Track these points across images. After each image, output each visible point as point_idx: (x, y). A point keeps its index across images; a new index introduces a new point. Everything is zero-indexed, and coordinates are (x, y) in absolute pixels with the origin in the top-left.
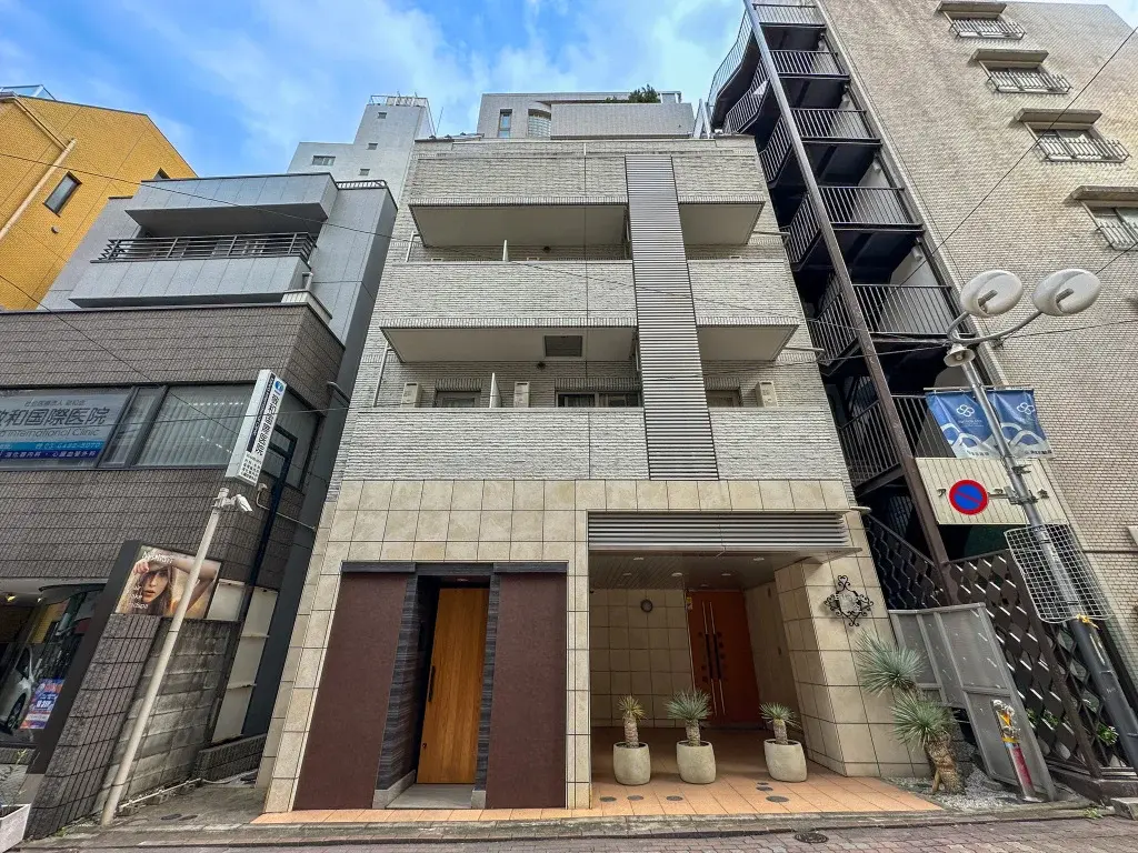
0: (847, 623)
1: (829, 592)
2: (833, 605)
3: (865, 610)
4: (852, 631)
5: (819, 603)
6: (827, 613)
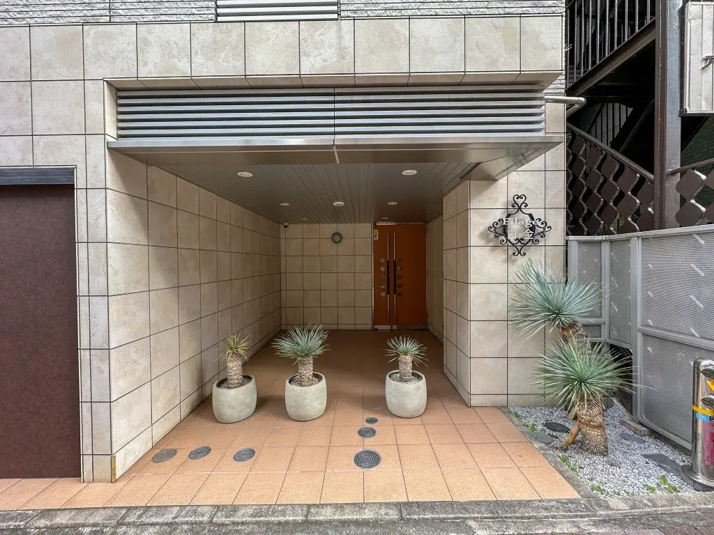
0: (511, 252)
1: (499, 214)
2: (500, 231)
3: (538, 237)
4: (514, 261)
5: (482, 228)
6: (489, 241)
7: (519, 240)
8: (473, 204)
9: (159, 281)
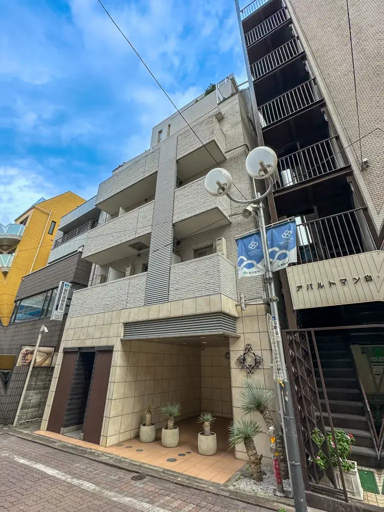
0: (247, 372)
1: (241, 353)
2: (242, 361)
3: (258, 365)
4: (249, 376)
5: (235, 360)
6: (238, 366)
7: (250, 366)
8: (231, 349)
9: (129, 378)
